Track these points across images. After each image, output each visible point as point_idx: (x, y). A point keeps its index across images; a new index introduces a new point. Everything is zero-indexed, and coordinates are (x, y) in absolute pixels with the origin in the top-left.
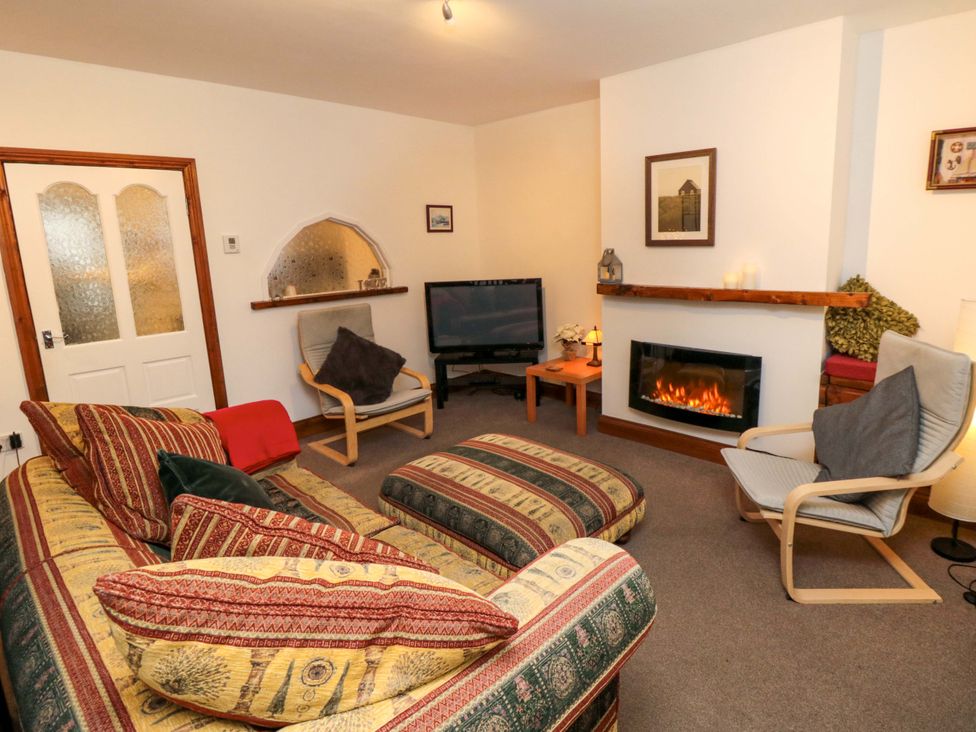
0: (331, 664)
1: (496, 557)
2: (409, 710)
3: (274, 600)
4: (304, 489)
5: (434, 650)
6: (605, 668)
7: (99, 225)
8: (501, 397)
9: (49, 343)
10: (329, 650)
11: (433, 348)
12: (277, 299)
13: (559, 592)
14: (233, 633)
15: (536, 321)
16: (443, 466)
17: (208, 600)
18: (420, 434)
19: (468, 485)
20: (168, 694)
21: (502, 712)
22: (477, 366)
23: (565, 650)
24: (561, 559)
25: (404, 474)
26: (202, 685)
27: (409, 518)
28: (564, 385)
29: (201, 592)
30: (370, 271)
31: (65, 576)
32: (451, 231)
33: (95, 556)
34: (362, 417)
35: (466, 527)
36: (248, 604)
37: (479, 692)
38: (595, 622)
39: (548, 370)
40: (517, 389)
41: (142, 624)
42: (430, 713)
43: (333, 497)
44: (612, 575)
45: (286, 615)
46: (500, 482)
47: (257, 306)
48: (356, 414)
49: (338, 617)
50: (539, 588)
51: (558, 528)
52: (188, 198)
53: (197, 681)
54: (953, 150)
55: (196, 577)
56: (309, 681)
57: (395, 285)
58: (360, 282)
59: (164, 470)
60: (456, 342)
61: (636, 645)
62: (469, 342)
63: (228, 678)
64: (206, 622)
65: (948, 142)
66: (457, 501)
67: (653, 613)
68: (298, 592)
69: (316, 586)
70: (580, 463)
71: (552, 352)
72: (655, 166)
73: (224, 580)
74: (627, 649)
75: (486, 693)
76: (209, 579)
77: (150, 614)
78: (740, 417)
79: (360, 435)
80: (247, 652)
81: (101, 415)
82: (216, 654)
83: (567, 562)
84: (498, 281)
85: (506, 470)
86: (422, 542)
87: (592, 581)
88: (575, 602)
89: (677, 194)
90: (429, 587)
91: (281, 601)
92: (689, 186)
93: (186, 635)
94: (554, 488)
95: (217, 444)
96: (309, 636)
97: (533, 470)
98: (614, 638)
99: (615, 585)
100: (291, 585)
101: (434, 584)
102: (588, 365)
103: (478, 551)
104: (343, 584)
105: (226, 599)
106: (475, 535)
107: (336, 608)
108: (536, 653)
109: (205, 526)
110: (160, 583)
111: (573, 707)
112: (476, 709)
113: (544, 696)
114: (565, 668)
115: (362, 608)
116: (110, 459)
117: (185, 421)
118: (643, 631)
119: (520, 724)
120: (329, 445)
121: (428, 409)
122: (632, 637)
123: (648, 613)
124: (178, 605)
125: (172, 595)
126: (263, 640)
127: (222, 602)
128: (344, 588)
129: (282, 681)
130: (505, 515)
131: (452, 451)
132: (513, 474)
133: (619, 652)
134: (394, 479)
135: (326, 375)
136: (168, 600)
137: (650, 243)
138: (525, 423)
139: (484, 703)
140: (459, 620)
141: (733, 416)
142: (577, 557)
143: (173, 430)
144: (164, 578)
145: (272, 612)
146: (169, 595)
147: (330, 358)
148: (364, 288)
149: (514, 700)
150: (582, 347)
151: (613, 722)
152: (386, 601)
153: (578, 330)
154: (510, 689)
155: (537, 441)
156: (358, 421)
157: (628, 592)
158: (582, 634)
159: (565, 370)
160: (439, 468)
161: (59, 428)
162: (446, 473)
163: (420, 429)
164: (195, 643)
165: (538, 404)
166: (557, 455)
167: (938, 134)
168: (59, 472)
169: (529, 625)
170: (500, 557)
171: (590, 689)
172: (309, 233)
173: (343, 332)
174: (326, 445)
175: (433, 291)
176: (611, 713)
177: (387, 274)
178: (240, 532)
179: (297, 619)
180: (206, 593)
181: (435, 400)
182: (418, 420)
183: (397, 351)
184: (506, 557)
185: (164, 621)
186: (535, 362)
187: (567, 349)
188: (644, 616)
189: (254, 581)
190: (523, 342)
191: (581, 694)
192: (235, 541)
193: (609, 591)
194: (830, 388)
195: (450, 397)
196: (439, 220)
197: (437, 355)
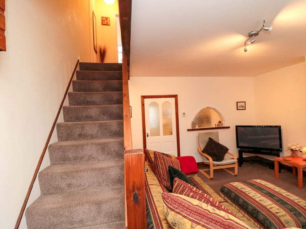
1: (261, 225)
3: (197, 211)
4: (199, 183)
7: (159, 111)
8: (264, 167)
9: (148, 136)
11: (238, 147)
12: (193, 128)
14: (187, 216)
15: (279, 141)
16: (242, 187)
18: (233, 174)
19: (251, 196)
20: (172, 226)
22: (254, 154)
25: (228, 186)
26: (180, 227)
27: (229, 201)
28: (292, 167)
29: (181, 203)
30: (218, 122)
31: (151, 190)
32: (245, 109)
33: (156, 187)
34: (215, 165)
35: (250, 210)
36: (191, 210)
39: (284, 160)
40: (271, 165)
41: (170, 206)
43: (207, 187)
45: (200, 216)
46: (263, 198)
47: (189, 130)
48: (213, 164)
49: (212, 222)
51: (288, 222)
52: (175, 104)
53: (179, 225)
55: (180, 199)
57: (226, 126)
58: (216, 125)
59: (169, 170)
60: (246, 145)
62: (251, 146)
63: (186, 227)
64: (182, 211)
66: (246, 200)
68: (203, 211)
69: (207, 211)
70: (299, 199)
71: (286, 153)
73: (186, 202)
76: (183, 200)
77: (171, 204)
79: (214, 170)
80: (190, 222)
81: (158, 154)
82: (183, 220)
84: (262, 126)
85: (266, 194)
86: (235, 210)
90: (239, 224)
93: (178, 212)
94: (287, 206)
95: (179, 165)
96: (204, 224)
97: (277, 197)
100: (201, 209)
101: (240, 224)
102: (303, 160)
103: (254, 221)
104: (214, 213)
105: (186, 207)
106: (253, 214)
107: (212, 220)
109: (180, 187)
115: (219, 222)
116: (159, 165)
117: (173, 158)
120: (205, 171)
121: (236, 166)
124: (177, 204)
126: (194, 221)
128: (214, 215)
130: (266, 211)
131: (244, 182)
132: (269, 196)
134: (225, 187)
135: (205, 151)
136: (175, 202)
138: (274, 178)
143: (171, 160)
145: (196, 214)
147: (206, 146)
148: (216, 126)
150: (300, 153)
152: (226, 223)
153: (298, 146)
155: (279, 186)
156: (214, 166)
159: (292, 161)
160: (240, 187)
161: (150, 156)
162: (242, 189)
163: (233, 172)
164: (179, 215)
165: (280, 172)
166: (288, 194)
168: (149, 165)
170: (263, 225)
172: (203, 111)
173: (210, 139)
174: (204, 171)
175: (238, 128)
177: (223, 122)
178: (188, 191)
179: (202, 219)
180: (182, 204)
181: (238, 163)
182: (232, 169)
183: (226, 146)
184: (266, 226)
185: (174, 207)
186: (278, 156)
187: (293, 153)
189: (192, 204)
190: (273, 148)
192: (186, 193)
195: (244, 163)
196: (241, 106)
197: (239, 149)
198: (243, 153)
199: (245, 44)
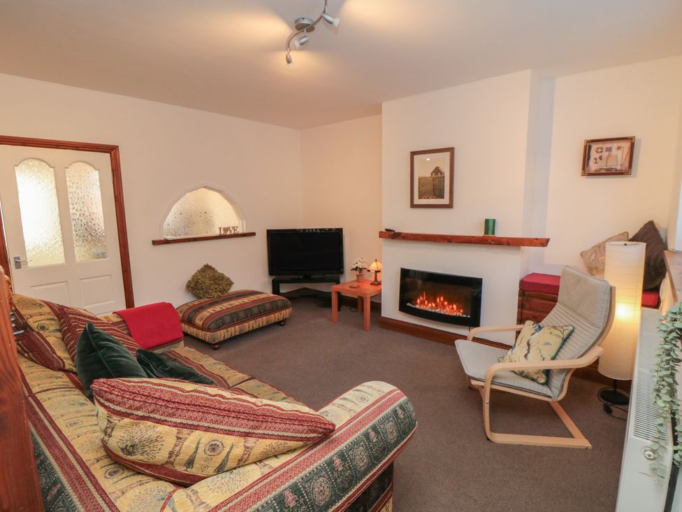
0: (222, 445)
2: (270, 473)
3: (193, 402)
5: (287, 442)
6: (386, 456)
9: (18, 265)
10: (222, 435)
11: (271, 273)
13: (359, 410)
14: (168, 419)
17: (156, 398)
20: (124, 457)
21: (326, 475)
23: (363, 443)
24: (359, 392)
26: (146, 449)
28: (356, 297)
29: (152, 393)
33: (62, 393)
36: (178, 403)
37: (312, 464)
38: (380, 428)
39: (350, 287)
40: (326, 300)
41: (118, 408)
42: (283, 475)
44: (391, 401)
45: (200, 412)
47: (156, 243)
49: (229, 416)
50: (346, 408)
52: (113, 171)
53: (143, 446)
54: (597, 152)
55: (149, 385)
56: (209, 453)
58: (220, 228)
61: (405, 444)
63: (162, 445)
64: (154, 411)
65: (594, 147)
67: (414, 425)
68: (208, 400)
69: (217, 398)
72: (416, 157)
73: (165, 388)
74: (400, 446)
75: (316, 465)
76: (156, 387)
77: (123, 403)
78: (469, 316)
80: (175, 430)
82: (157, 430)
83: (363, 394)
87: (379, 405)
88: (369, 415)
89: (430, 175)
90: (282, 410)
91: (197, 403)
92: (437, 171)
93: (142, 417)
96: (211, 425)
98: (392, 437)
99: (392, 407)
100: (203, 395)
102: (371, 284)
104: (234, 399)
105: (166, 399)
107: (229, 411)
108: (346, 443)
110: (129, 386)
111: (367, 477)
112: (310, 473)
113: (350, 469)
114: (362, 453)
115: (244, 413)
118: (409, 436)
119: (337, 484)
122: (403, 439)
123: (411, 426)
124: (139, 399)
125: (136, 393)
126: (185, 424)
127: (163, 400)
128: (235, 401)
129: (193, 451)
133: (395, 447)
136: (133, 396)
137: (413, 206)
138: (331, 323)
139: (315, 470)
140: (301, 425)
141: (465, 316)
142: (369, 391)
144: (131, 384)
145: (192, 409)
146: (134, 393)
148: (222, 232)
149: (333, 469)
150: (368, 273)
151: (390, 498)
152: (259, 412)
154: (330, 463)
157: (400, 412)
158: (372, 434)
164: (146, 422)
165: (339, 310)
167: (588, 142)
169: (341, 428)
171: (377, 468)
176: (388, 492)
179: (205, 415)
180: (154, 394)
185: (130, 407)
186: (338, 282)
187: (359, 273)
188: (410, 426)
191: (372, 470)
193: (388, 410)
194: (525, 298)
197: (274, 277)
198: (281, 285)
199: (288, 46)
